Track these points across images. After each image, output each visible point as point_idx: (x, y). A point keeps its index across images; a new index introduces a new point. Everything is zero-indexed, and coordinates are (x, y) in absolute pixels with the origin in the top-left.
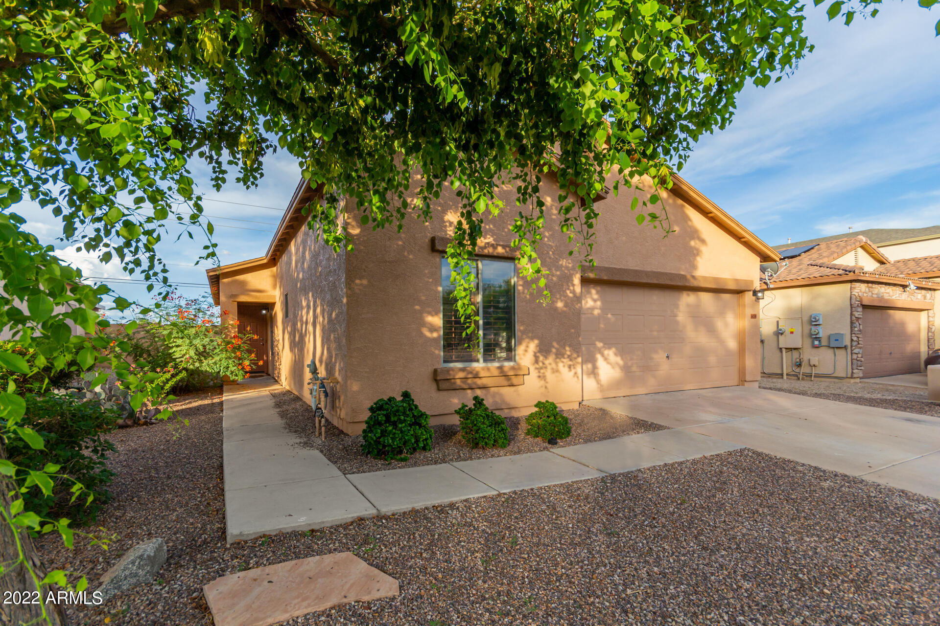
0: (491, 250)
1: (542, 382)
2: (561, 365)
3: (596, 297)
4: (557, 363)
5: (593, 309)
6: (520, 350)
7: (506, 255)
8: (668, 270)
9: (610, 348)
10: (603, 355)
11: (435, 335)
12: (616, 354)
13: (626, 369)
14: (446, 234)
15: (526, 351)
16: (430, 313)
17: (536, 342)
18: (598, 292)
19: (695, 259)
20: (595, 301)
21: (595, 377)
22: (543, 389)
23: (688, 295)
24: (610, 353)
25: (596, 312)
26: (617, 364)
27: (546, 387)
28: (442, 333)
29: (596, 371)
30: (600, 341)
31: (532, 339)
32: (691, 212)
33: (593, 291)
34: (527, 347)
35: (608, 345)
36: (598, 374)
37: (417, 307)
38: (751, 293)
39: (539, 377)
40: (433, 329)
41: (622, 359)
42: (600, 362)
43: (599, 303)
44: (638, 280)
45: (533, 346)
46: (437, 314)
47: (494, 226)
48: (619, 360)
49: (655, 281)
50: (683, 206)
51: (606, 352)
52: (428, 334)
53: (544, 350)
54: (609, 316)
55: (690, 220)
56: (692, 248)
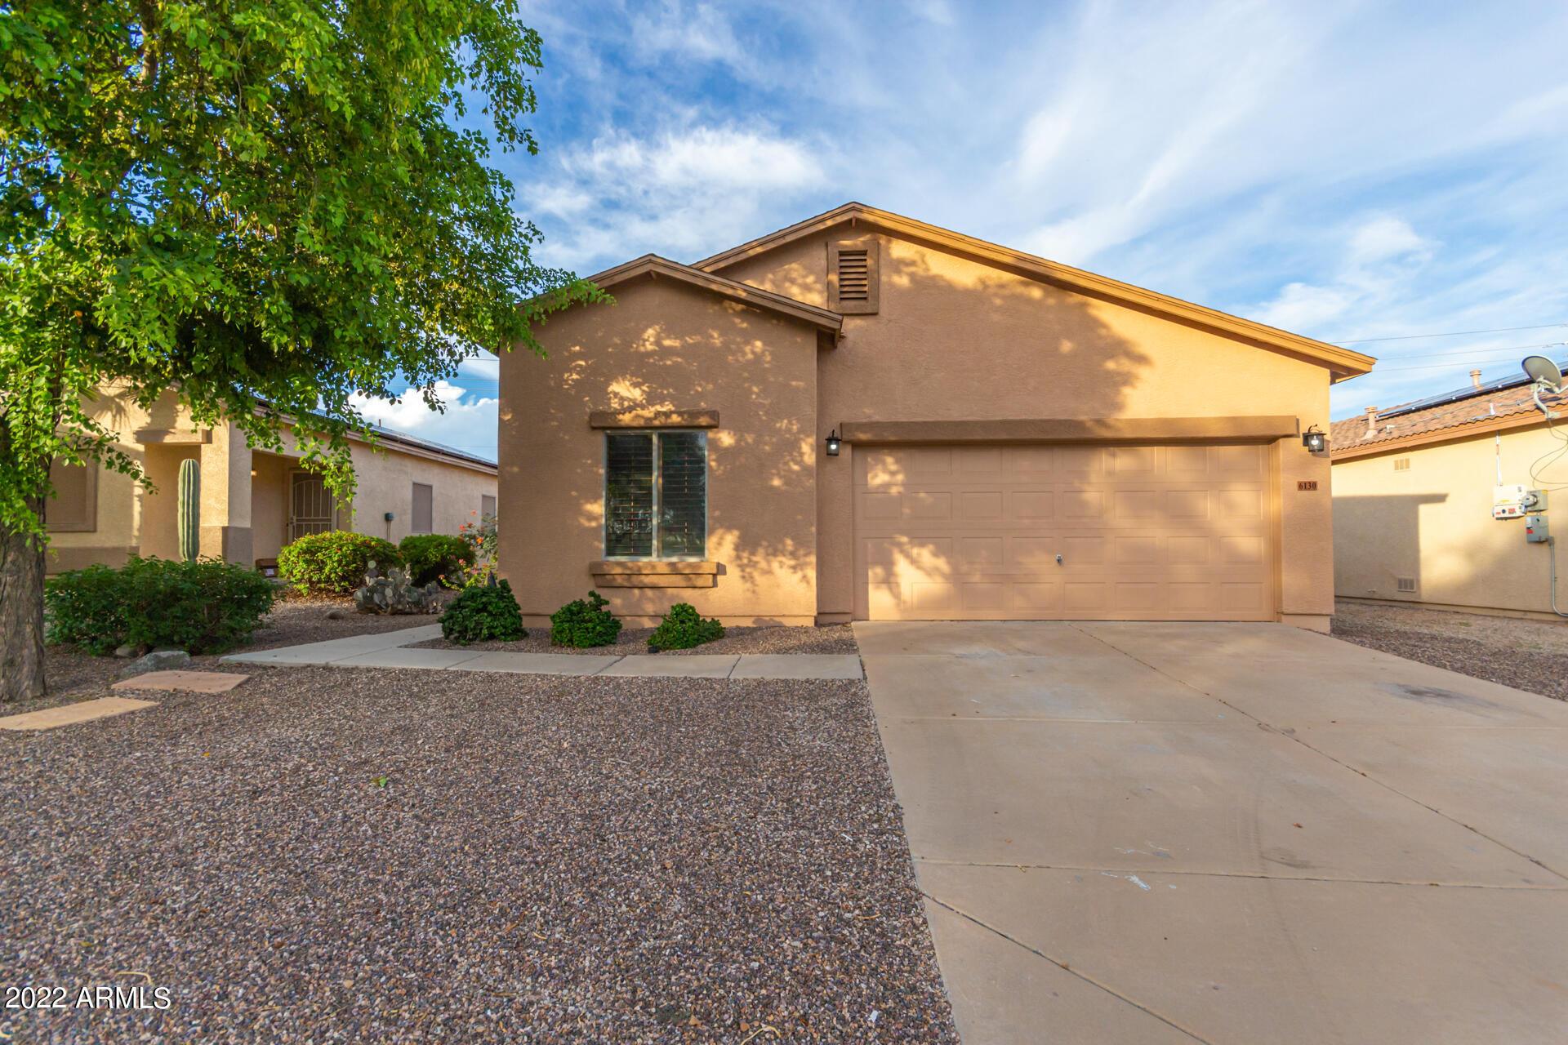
0: (663, 419)
1: (748, 585)
2: (775, 565)
3: (893, 467)
4: (769, 562)
5: (887, 485)
6: (710, 543)
7: (684, 423)
8: (1045, 415)
9: (922, 545)
10: (908, 556)
11: (594, 524)
12: (935, 555)
13: (957, 578)
14: (610, 407)
15: (719, 544)
16: (588, 501)
17: (736, 533)
18: (897, 461)
19: (1118, 392)
20: (893, 474)
21: (890, 589)
22: (749, 595)
23: (1114, 455)
24: (925, 555)
25: (894, 490)
26: (937, 569)
27: (754, 592)
28: (603, 521)
29: (892, 579)
30: (903, 533)
31: (729, 528)
32: (1105, 312)
33: (889, 460)
34: (722, 538)
35: (919, 540)
36: (898, 584)
37: (574, 493)
38: (1301, 440)
39: (743, 577)
40: (591, 517)
41: (949, 563)
42: (902, 566)
43: (900, 477)
44: (970, 437)
45: (731, 539)
46: (595, 499)
47: (676, 389)
48: (942, 563)
49: (1004, 436)
50: (1085, 305)
51: (915, 551)
52: (586, 524)
53: (747, 544)
54: (922, 495)
55: (1104, 326)
56: (1110, 375)
